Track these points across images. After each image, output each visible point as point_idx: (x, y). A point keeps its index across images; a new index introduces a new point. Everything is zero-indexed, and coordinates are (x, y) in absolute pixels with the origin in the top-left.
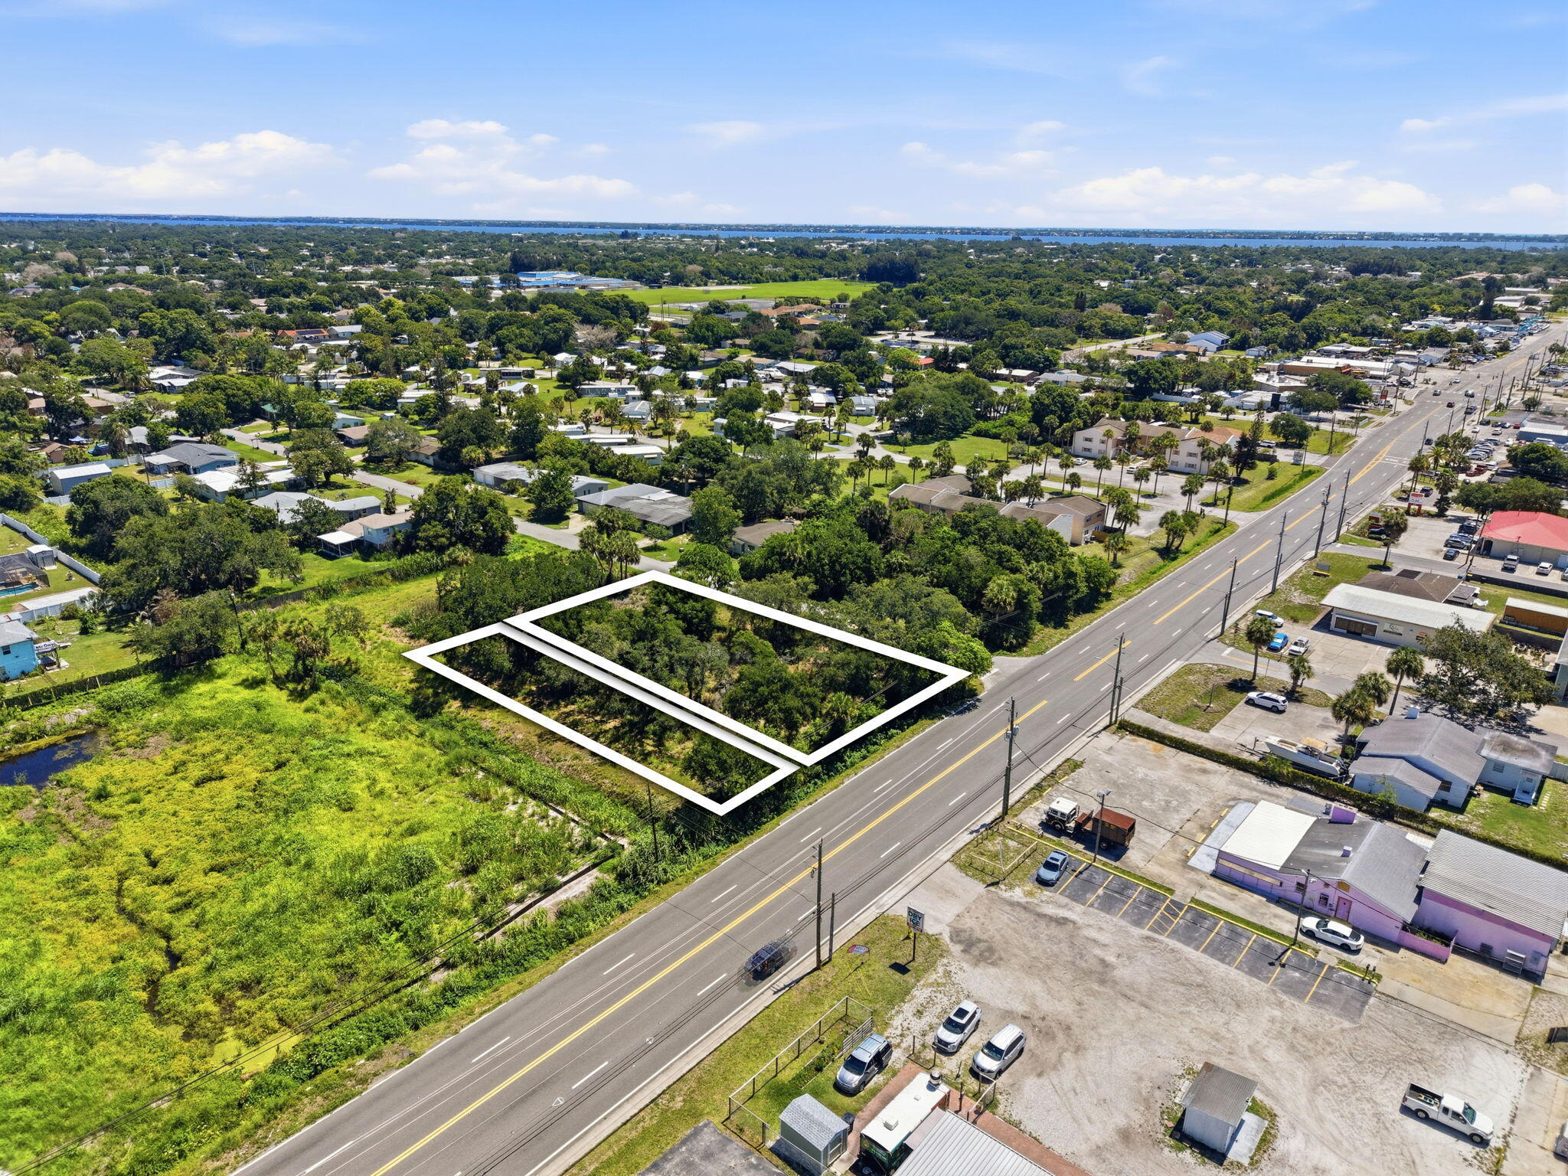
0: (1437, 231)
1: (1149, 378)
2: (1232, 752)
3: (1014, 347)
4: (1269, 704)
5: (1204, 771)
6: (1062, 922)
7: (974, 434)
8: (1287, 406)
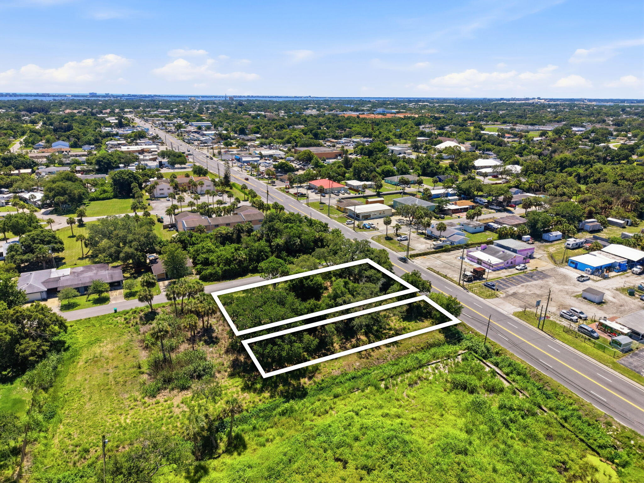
8: (167, 164)
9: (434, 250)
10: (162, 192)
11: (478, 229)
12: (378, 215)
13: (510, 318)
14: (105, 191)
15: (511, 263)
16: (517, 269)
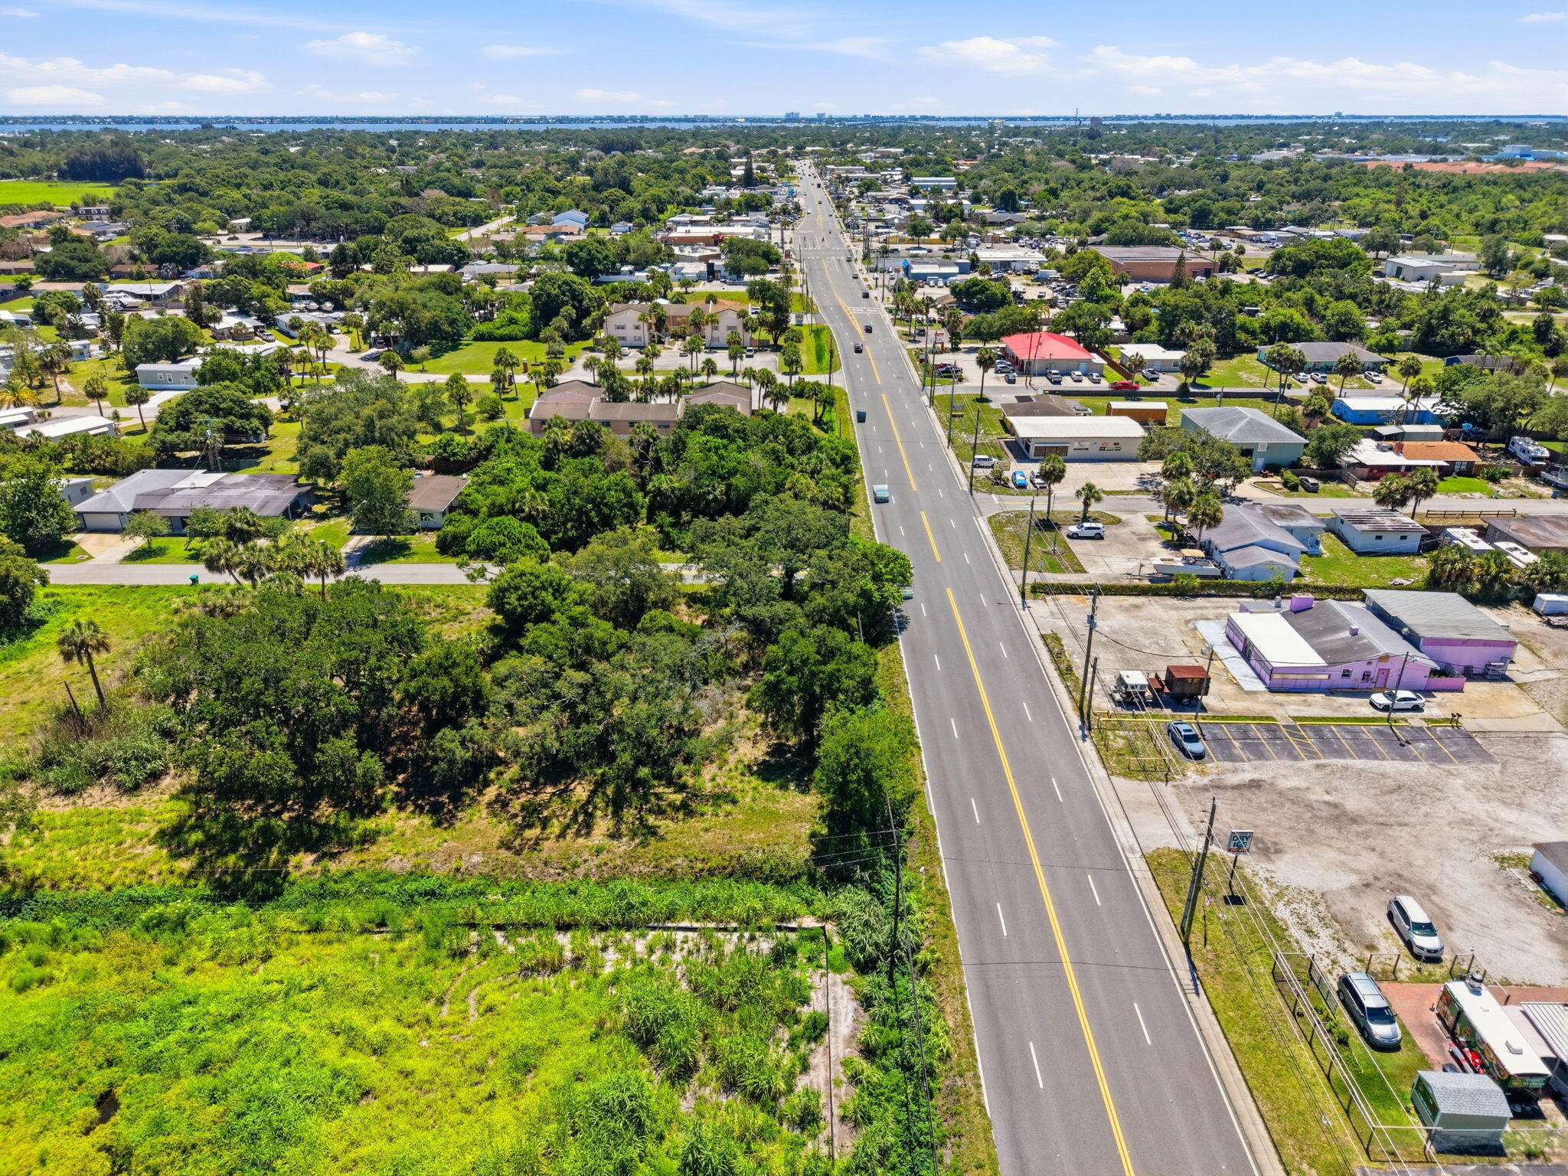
0: (627, 114)
1: (593, 259)
2: (1126, 582)
3: (418, 240)
4: (1092, 533)
5: (1137, 607)
6: (1255, 785)
7: (476, 339)
8: (723, 273)
9: (1146, 582)
10: (621, 333)
11: (1391, 541)
12: (1094, 451)
13: (1119, 867)
14: (512, 321)
15: (1366, 676)
16: (1372, 704)
